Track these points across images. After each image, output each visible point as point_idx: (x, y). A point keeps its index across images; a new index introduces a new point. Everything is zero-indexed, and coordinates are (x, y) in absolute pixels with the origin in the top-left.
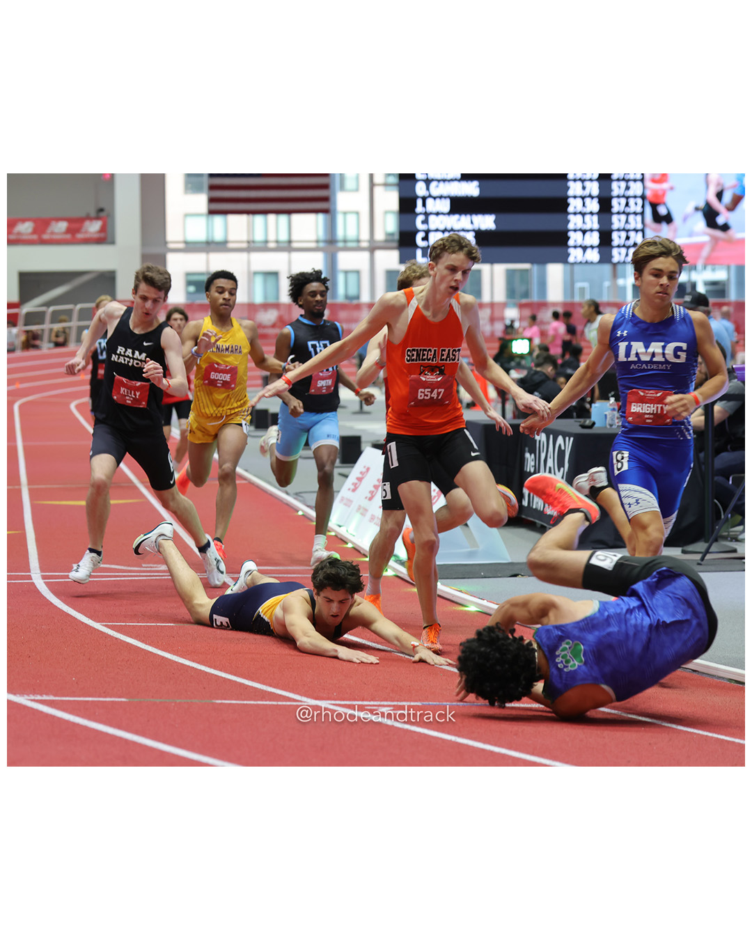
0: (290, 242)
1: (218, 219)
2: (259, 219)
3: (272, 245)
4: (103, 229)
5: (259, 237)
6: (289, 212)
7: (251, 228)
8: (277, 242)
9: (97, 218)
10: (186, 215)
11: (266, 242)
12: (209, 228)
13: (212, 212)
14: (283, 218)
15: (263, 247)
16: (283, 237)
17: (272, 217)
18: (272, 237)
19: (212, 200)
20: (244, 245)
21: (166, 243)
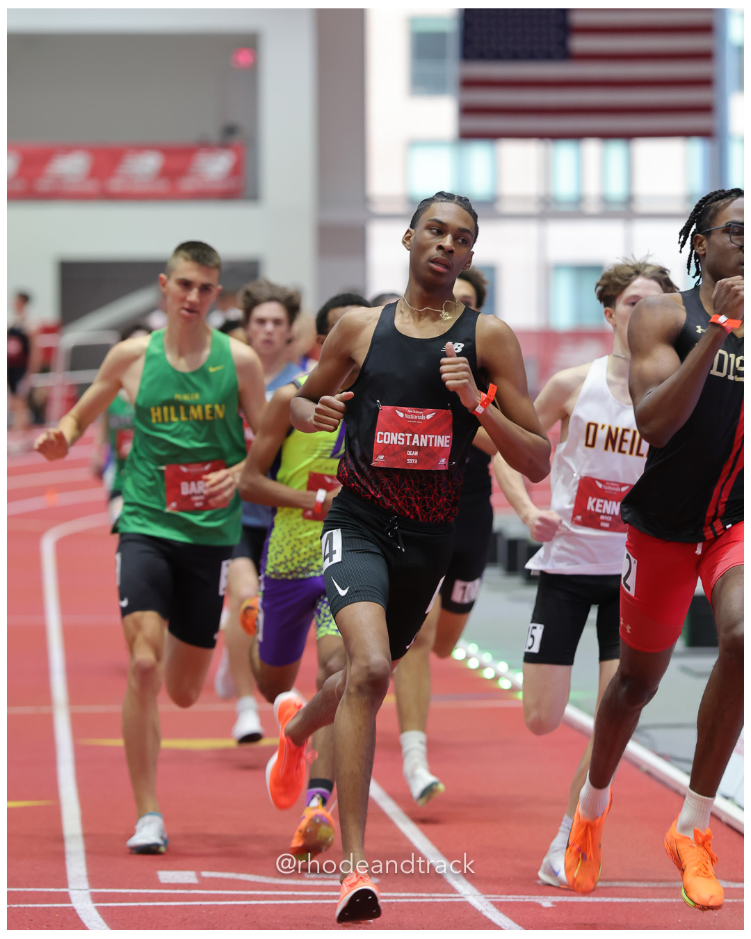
0: (630, 199)
1: (479, 153)
2: (564, 152)
3: (592, 207)
4: (237, 171)
5: (565, 187)
6: (628, 136)
7: (547, 171)
8: (604, 200)
9: (224, 146)
10: (414, 144)
11: (580, 200)
12: (461, 170)
13: (466, 136)
14: (616, 150)
15: (575, 211)
16: (617, 189)
17: (592, 148)
18: (592, 188)
19: (466, 111)
20: (532, 208)
21: (365, 200)
